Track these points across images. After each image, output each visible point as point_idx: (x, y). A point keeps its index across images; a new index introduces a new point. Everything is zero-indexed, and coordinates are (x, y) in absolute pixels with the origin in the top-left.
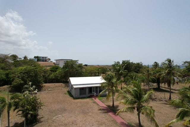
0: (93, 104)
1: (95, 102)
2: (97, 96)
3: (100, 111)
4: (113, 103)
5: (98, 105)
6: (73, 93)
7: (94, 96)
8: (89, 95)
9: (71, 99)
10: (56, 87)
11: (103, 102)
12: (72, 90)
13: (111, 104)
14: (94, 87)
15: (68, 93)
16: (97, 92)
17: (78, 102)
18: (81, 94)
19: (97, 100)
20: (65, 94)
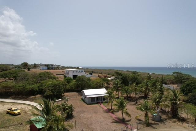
0: (99, 108)
1: (101, 107)
2: (102, 103)
3: (104, 112)
4: (112, 107)
5: (103, 108)
6: (86, 101)
7: (100, 102)
8: (97, 102)
9: (85, 104)
10: (73, 95)
11: (105, 107)
12: (85, 98)
13: (110, 108)
14: (100, 97)
15: (82, 101)
16: (102, 100)
17: (90, 107)
18: (91, 101)
19: (102, 105)
20: (80, 101)
